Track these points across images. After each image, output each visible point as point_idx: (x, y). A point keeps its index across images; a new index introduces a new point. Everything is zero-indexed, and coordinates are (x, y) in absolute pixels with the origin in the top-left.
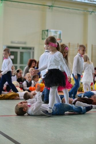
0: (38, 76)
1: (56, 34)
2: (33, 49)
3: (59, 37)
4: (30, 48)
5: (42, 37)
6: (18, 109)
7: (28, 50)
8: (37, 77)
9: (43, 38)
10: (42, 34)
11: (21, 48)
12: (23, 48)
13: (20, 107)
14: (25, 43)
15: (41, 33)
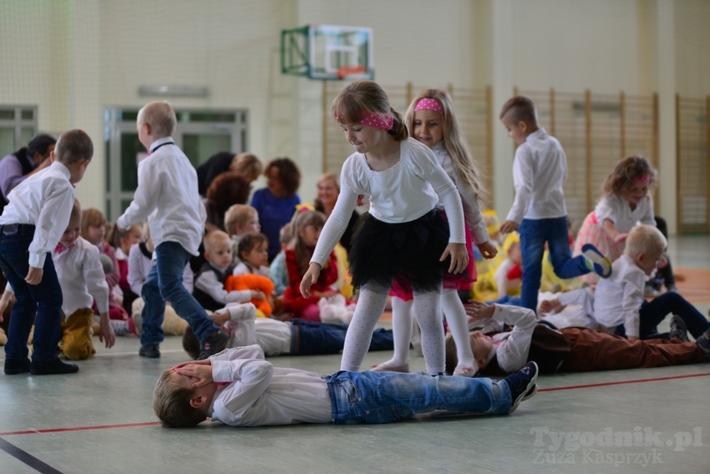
0: (262, 240)
1: (347, 43)
2: (244, 118)
3: (360, 60)
4: (229, 117)
5: (283, 61)
6: (167, 393)
7: (220, 126)
8: (257, 246)
9: (287, 65)
10: (283, 50)
11: (186, 118)
12: (197, 117)
13: (177, 388)
14: (204, 93)
15: (277, 44)
